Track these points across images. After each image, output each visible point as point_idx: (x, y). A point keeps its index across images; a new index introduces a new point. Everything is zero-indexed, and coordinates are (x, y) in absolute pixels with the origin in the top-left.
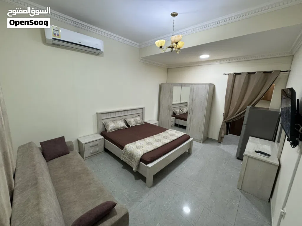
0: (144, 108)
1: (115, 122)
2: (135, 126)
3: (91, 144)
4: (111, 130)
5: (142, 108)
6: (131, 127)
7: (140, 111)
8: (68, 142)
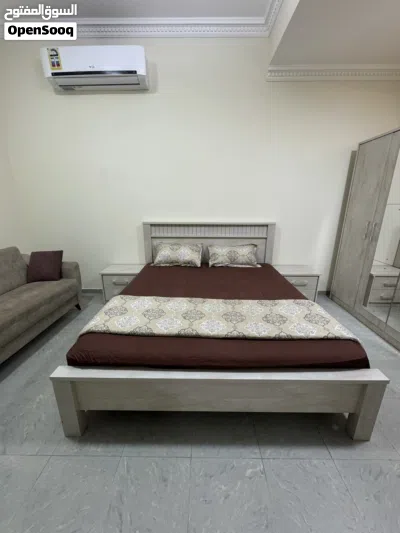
0: (274, 225)
1: (175, 247)
2: (227, 267)
3: (115, 279)
4: (160, 262)
5: (267, 226)
6: (213, 266)
7: (261, 233)
8: (67, 263)
